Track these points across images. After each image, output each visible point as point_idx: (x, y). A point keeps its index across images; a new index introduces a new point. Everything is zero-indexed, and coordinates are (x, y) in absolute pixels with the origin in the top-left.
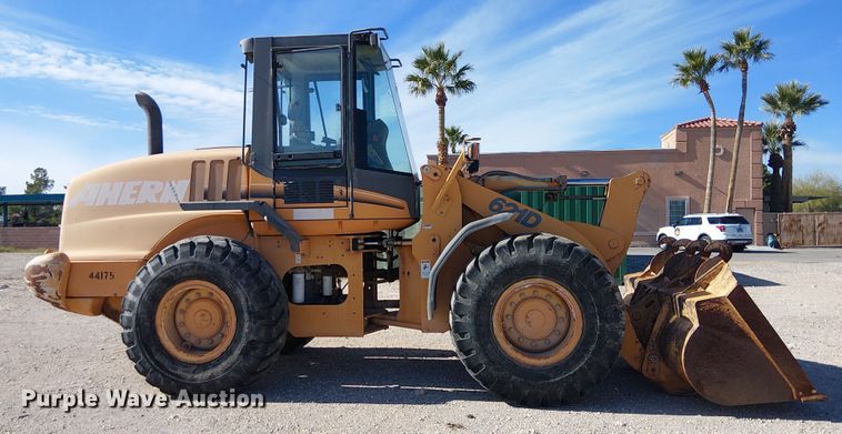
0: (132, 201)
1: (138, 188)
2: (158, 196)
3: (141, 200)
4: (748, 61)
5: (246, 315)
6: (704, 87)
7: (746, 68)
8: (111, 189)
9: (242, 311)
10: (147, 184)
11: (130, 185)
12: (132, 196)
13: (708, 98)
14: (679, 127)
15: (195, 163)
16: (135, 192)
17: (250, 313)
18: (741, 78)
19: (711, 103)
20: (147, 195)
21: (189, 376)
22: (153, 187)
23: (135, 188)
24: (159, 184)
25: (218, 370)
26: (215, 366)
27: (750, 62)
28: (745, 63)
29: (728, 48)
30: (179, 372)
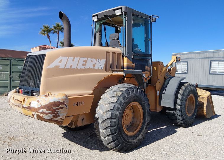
0: (83, 67)
1: (86, 61)
2: (94, 65)
3: (87, 67)
4: (59, 32)
5: (147, 113)
6: (49, 37)
7: (59, 34)
8: (73, 60)
9: (146, 112)
10: (89, 60)
11: (82, 59)
12: (83, 65)
13: (50, 40)
14: (40, 47)
15: (107, 52)
16: (84, 63)
17: (148, 112)
18: (57, 36)
19: (50, 41)
20: (89, 65)
21: (133, 141)
22: (92, 61)
23: (84, 61)
24: (94, 60)
25: (140, 137)
26: (139, 135)
27: (60, 32)
28: (58, 32)
29: (55, 28)
30: (130, 141)
